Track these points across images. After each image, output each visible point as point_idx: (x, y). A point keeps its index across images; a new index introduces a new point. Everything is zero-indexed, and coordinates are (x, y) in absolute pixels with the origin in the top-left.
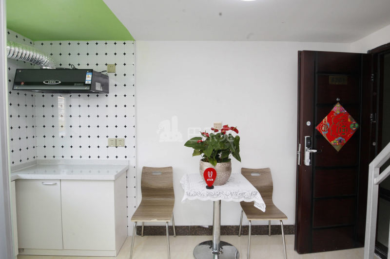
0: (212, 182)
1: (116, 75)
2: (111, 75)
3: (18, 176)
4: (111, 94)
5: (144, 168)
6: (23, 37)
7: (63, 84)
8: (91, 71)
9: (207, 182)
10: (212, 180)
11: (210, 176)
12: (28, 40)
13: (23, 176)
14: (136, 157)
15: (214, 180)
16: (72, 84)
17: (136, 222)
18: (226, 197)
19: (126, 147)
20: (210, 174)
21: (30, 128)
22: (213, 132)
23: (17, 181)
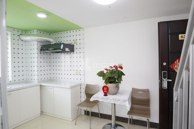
0: (106, 93)
1: (77, 44)
2: (75, 45)
3: (41, 84)
4: (75, 52)
5: (87, 84)
6: (46, 33)
7: (54, 50)
8: (63, 43)
9: (104, 93)
10: (106, 92)
11: (105, 90)
12: (48, 34)
13: (43, 84)
14: (84, 79)
15: (107, 92)
16: (56, 49)
17: (79, 108)
18: (111, 101)
19: (80, 75)
20: (105, 89)
21: (48, 67)
22: (110, 68)
23: (41, 86)
